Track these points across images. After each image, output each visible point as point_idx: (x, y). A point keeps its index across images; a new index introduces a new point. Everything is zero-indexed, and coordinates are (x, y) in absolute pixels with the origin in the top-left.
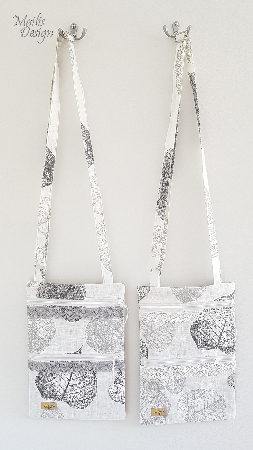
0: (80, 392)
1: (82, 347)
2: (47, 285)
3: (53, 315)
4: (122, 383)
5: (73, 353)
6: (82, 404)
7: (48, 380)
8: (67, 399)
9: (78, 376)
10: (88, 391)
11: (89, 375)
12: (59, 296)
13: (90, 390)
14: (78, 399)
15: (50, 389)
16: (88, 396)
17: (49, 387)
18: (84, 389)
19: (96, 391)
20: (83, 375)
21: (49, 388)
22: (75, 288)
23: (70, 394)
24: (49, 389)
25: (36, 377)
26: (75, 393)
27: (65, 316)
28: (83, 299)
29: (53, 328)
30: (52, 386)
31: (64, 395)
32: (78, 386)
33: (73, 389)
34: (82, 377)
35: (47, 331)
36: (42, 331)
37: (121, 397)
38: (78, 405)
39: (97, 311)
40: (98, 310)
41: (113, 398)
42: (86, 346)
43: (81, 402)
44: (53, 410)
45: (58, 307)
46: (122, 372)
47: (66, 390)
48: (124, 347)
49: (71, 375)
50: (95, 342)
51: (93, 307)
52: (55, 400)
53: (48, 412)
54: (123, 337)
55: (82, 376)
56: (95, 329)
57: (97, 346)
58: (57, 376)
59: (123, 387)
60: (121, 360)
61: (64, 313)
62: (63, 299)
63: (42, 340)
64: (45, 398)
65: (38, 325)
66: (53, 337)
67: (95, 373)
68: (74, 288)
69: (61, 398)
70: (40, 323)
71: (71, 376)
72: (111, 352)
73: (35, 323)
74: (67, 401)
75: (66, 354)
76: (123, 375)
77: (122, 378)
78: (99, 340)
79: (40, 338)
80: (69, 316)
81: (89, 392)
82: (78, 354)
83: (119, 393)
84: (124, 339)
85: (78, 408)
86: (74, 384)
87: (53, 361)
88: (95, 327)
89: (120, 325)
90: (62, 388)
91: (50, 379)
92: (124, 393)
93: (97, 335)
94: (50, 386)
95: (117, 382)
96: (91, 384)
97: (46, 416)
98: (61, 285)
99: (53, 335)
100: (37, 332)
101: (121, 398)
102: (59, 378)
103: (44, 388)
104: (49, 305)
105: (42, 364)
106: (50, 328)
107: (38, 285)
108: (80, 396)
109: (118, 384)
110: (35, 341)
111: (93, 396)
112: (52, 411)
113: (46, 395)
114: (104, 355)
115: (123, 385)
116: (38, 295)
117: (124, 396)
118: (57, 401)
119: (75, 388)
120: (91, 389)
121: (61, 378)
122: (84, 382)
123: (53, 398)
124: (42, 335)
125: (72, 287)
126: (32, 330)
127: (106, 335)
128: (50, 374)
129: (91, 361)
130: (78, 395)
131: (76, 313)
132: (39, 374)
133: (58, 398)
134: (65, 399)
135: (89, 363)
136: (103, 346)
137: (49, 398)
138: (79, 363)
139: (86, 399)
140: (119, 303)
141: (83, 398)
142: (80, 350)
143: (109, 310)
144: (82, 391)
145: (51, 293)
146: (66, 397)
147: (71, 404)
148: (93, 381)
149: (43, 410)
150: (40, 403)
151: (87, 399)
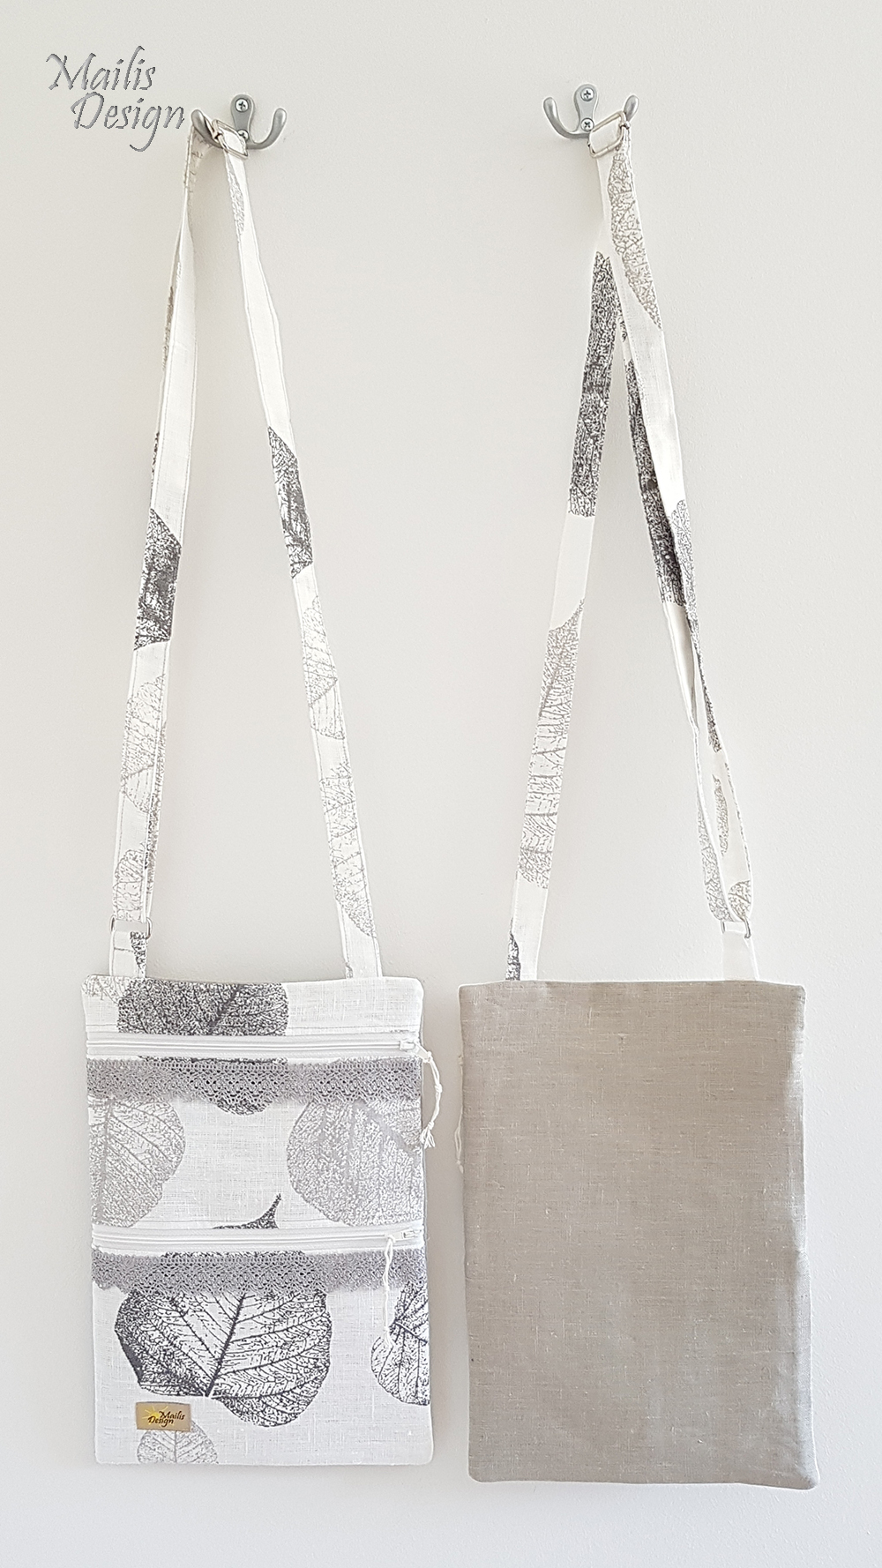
0: (272, 1362)
1: (277, 1202)
2: (153, 987)
3: (175, 1092)
4: (417, 1330)
5: (246, 1223)
6: (278, 1408)
7: (161, 1321)
8: (227, 1391)
9: (263, 1305)
10: (301, 1360)
11: (301, 1301)
12: (197, 1023)
13: (308, 1355)
14: (265, 1389)
15: (168, 1353)
16: (299, 1377)
17: (165, 1348)
18: (285, 1352)
19: (328, 1361)
20: (281, 1303)
21: (164, 1350)
22: (248, 994)
23: (238, 1371)
24: (165, 1354)
25: (117, 1313)
26: (255, 1368)
27: (215, 1092)
28: (277, 1032)
29: (178, 1138)
30: (175, 1342)
31: (216, 1374)
32: (263, 1342)
33: (249, 1353)
34: (276, 1311)
35: (156, 1146)
36: (138, 1146)
37: (417, 1382)
38: (267, 1410)
39: (327, 1075)
40: (332, 1072)
41: (389, 1386)
42: (292, 1200)
43: (275, 1399)
44: (178, 1433)
45: (193, 1061)
46: (417, 1292)
47: (222, 1357)
48: (422, 1203)
49: (241, 1304)
50: (322, 1184)
51: (314, 1061)
52: (186, 1394)
53: (159, 1439)
54: (418, 1168)
55: (277, 1306)
56: (322, 1138)
57: (330, 1198)
58: (192, 1307)
59: (424, 1343)
60: (413, 1247)
61: (215, 1082)
62: (210, 1033)
63: (140, 1180)
64: (148, 1387)
65: (125, 1128)
66: (176, 1167)
67: (325, 1295)
68: (246, 995)
69: (205, 1388)
70: (130, 1120)
71: (239, 1308)
72: (376, 1218)
73: (114, 1120)
74: (228, 1398)
75: (220, 1228)
76: (423, 1303)
77: (416, 1312)
78: (335, 1178)
79: (134, 1174)
80: (229, 1095)
81: (305, 1365)
82: (263, 1227)
83: (407, 1366)
84: (422, 1173)
85: (267, 1423)
86: (251, 1337)
87: (176, 1254)
88: (320, 1131)
89: (408, 1124)
90: (208, 1349)
91: (165, 1319)
92: (425, 1368)
93: (328, 1159)
94: (166, 1343)
95: (401, 1327)
96: (309, 1335)
97: (155, 1453)
98: (202, 987)
99: (175, 1160)
100: (122, 1152)
101: (417, 1386)
102: (199, 1314)
103: (147, 1353)
104: (160, 1055)
105: (137, 1264)
106: (167, 1136)
107: (122, 987)
108: (271, 1378)
109: (404, 1333)
110: (115, 1183)
111: (316, 1378)
112: (176, 1436)
113: (153, 1377)
114: (351, 1229)
115: (421, 1337)
116: (123, 1021)
117: (427, 1379)
118: (191, 1397)
119: (254, 1348)
120: (311, 1351)
121: (205, 1314)
122: (287, 1330)
123: (177, 1388)
124: (137, 1162)
125: (241, 992)
126: (105, 1144)
127: (360, 1159)
128: (165, 1300)
129: (307, 1253)
130: (267, 1376)
131: (253, 1083)
132: (128, 1300)
133: (194, 1387)
134: (220, 1389)
135: (302, 1260)
136: (350, 1199)
137: (165, 1386)
138: (267, 1260)
139: (295, 1388)
140: (401, 1047)
141: (283, 1386)
142: (271, 1213)
143: (370, 1070)
144: (280, 1360)
145: (167, 1013)
146: (224, 1383)
147: (241, 1406)
148: (315, 1324)
149: (145, 1431)
150: (134, 1405)
151: (298, 1391)
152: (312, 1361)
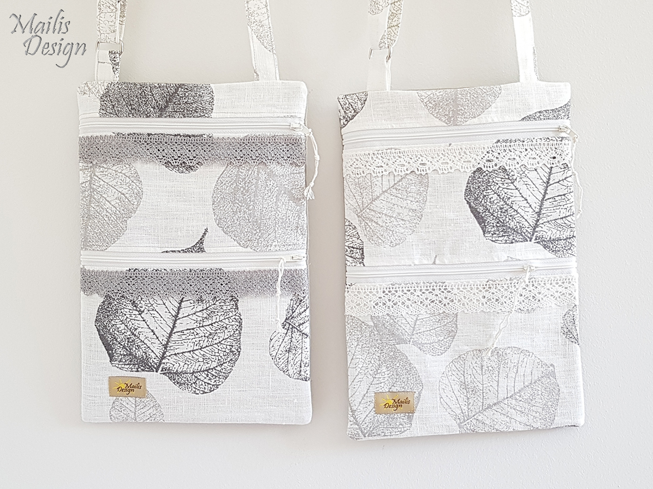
0: (201, 348)
1: (205, 234)
2: (123, 86)
3: (136, 156)
4: (301, 326)
5: (184, 249)
6: (205, 381)
7: (125, 317)
8: (171, 368)
9: (195, 306)
10: (221, 346)
11: (221, 304)
12: (152, 109)
13: (226, 344)
14: (196, 367)
15: (130, 341)
16: (220, 358)
17: (129, 337)
18: (210, 340)
19: (240, 347)
20: (208, 306)
21: (128, 338)
22: (187, 89)
23: (178, 353)
24: (128, 341)
25: (97, 312)
26: (190, 352)
27: (163, 157)
28: (206, 115)
29: (138, 188)
30: (135, 333)
31: (163, 356)
32: (195, 333)
33: (185, 341)
34: (205, 311)
35: (123, 194)
36: (112, 195)
37: (301, 364)
38: (197, 382)
39: (240, 145)
40: (244, 143)
41: (281, 366)
42: (215, 232)
43: (203, 375)
44: (137, 399)
45: (149, 135)
46: (301, 301)
47: (167, 343)
48: (306, 239)
49: (180, 306)
50: (236, 221)
51: (232, 135)
52: (143, 370)
53: (124, 404)
54: (303, 214)
55: (205, 308)
56: (237, 189)
57: (242, 232)
58: (147, 307)
59: (305, 336)
60: (298, 268)
61: (163, 150)
62: (160, 116)
63: (112, 219)
64: (117, 365)
65: (103, 183)
66: (137, 208)
67: (238, 300)
68: (186, 90)
69: (155, 366)
70: (106, 177)
71: (179, 308)
72: (273, 246)
73: (96, 178)
74: (171, 373)
75: (167, 252)
76: (305, 308)
77: (301, 314)
78: (245, 217)
79: (108, 214)
80: (173, 159)
81: (224, 350)
82: (196, 252)
83: (294, 352)
84: (306, 218)
85: (198, 392)
86: (187, 329)
87: (136, 269)
88: (235, 185)
89: (296, 183)
90: (157, 338)
91: (128, 316)
92: (307, 354)
93: (240, 204)
94: (129, 333)
95: (290, 324)
96: (226, 328)
97: (122, 414)
98: (156, 85)
99: (136, 203)
100: (101, 200)
101: (301, 367)
102: (152, 312)
103: (116, 340)
104: (126, 131)
105: (109, 276)
106: (130, 187)
107: (103, 87)
108: (200, 359)
109: (292, 328)
110: (96, 221)
111: (231, 360)
112: (136, 401)
113: (120, 357)
114: (257, 253)
115: (303, 332)
116: (103, 110)
117: (308, 362)
118: (146, 372)
119: (189, 338)
120: (228, 340)
121: (155, 312)
122: (212, 324)
123: (137, 366)
124: (111, 206)
125: (182, 88)
126: (90, 193)
127: (263, 205)
128: (129, 302)
129: (226, 270)
130: (198, 357)
131: (190, 151)
132: (104, 302)
133: (149, 366)
134: (165, 367)
135: (222, 275)
136: (255, 232)
137: (128, 364)
138: (198, 274)
139: (217, 367)
140: (291, 126)
141: (209, 365)
142: (201, 241)
143: (269, 143)
144: (207, 346)
145: (132, 103)
146: (169, 362)
147: (180, 379)
148: (231, 321)
149: (115, 398)
150: (107, 379)
151: (219, 368)
152: (228, 347)
